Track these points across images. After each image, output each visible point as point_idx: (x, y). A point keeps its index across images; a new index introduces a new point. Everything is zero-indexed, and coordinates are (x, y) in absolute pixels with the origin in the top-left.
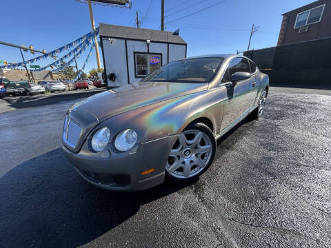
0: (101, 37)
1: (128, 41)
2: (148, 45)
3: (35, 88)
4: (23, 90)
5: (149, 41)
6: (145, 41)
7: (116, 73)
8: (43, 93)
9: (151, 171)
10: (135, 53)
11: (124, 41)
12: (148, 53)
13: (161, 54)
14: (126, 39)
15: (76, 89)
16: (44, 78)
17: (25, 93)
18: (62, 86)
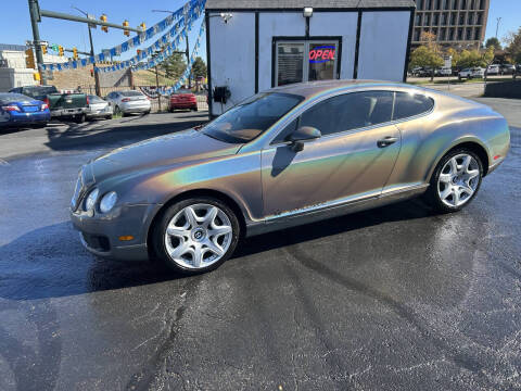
0: (208, 11)
1: (262, 16)
2: (308, 19)
3: (98, 107)
4: (75, 111)
5: (309, 10)
6: (301, 10)
7: (231, 86)
8: (108, 117)
9: (129, 238)
10: (275, 39)
11: (253, 15)
12: (307, 38)
13: (339, 39)
14: (257, 11)
15: (171, 110)
16: (116, 85)
17: (78, 119)
18: (144, 103)
